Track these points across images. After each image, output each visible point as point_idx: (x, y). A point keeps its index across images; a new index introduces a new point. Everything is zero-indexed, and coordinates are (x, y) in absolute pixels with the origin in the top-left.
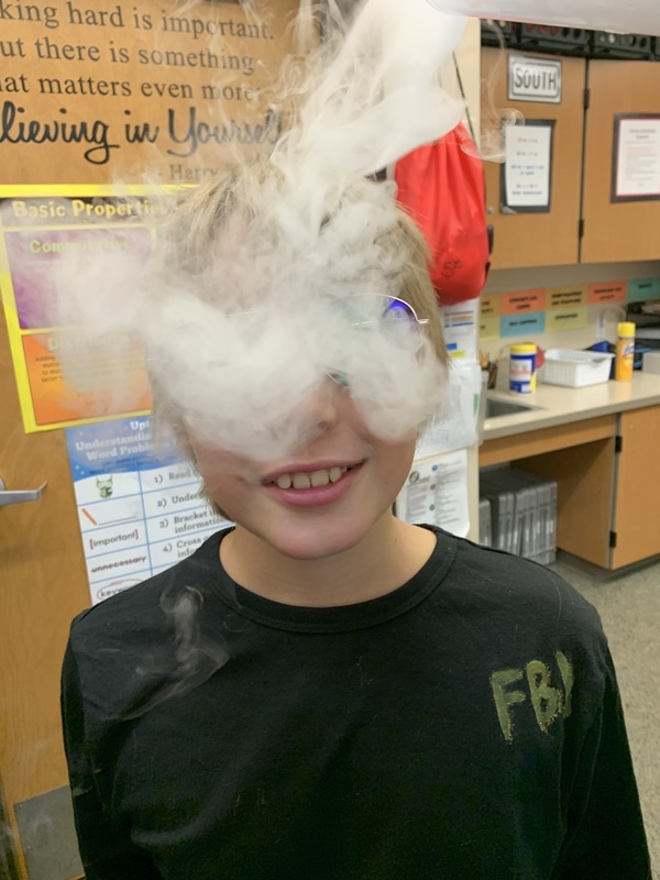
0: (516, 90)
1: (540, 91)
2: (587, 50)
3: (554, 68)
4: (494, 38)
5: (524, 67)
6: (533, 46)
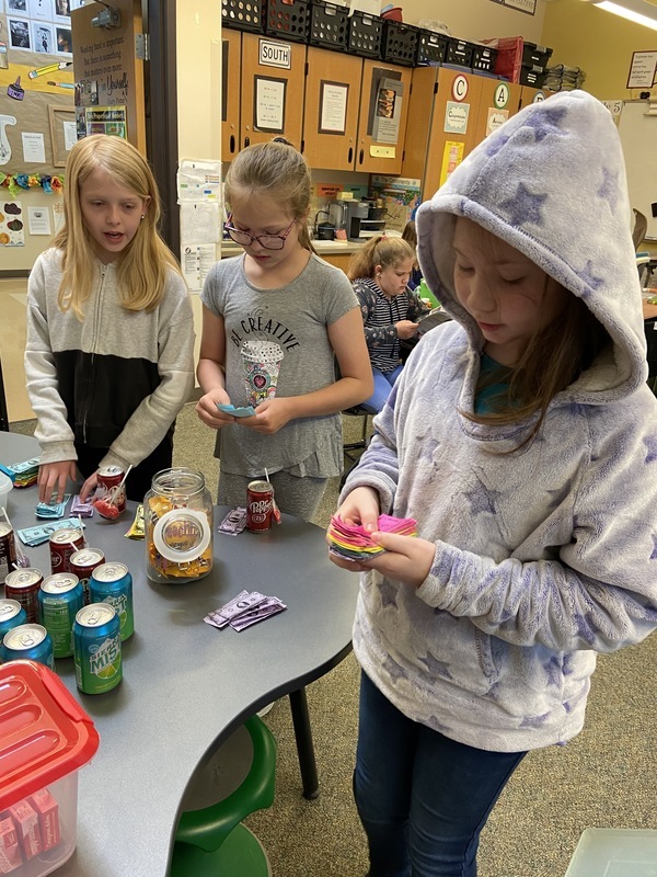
0: (264, 59)
1: (278, 61)
2: (306, 41)
3: (287, 48)
4: (251, 29)
5: (268, 46)
6: (274, 36)
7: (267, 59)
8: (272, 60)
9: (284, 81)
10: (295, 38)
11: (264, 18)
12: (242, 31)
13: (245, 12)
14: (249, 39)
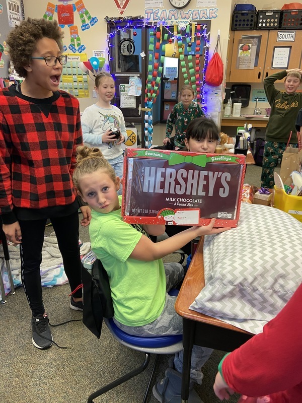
0: (279, 39)
1: (288, 39)
3: (293, 33)
4: (273, 28)
5: (282, 34)
6: (285, 29)
7: (282, 39)
8: (285, 39)
9: (290, 47)
10: (298, 28)
11: (280, 23)
12: (269, 30)
13: (270, 22)
14: (272, 33)
